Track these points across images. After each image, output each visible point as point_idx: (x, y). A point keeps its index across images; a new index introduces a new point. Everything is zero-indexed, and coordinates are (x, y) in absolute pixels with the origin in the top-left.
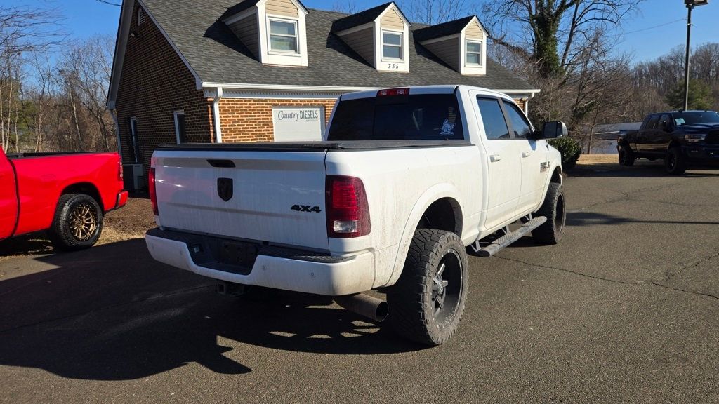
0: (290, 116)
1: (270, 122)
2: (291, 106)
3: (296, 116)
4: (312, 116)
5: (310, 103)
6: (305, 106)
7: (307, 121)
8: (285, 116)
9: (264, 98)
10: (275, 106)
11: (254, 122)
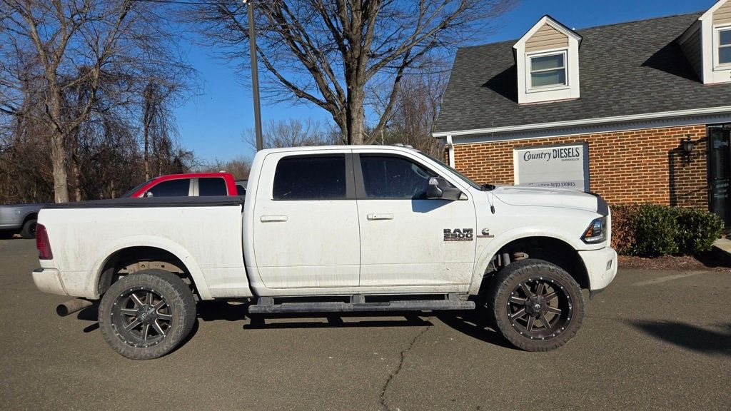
0: (539, 156)
1: (510, 164)
2: (538, 146)
3: (547, 156)
4: (571, 154)
5: (563, 141)
6: (557, 144)
7: (563, 160)
8: (533, 157)
9: (503, 141)
10: (518, 147)
11: (491, 165)
